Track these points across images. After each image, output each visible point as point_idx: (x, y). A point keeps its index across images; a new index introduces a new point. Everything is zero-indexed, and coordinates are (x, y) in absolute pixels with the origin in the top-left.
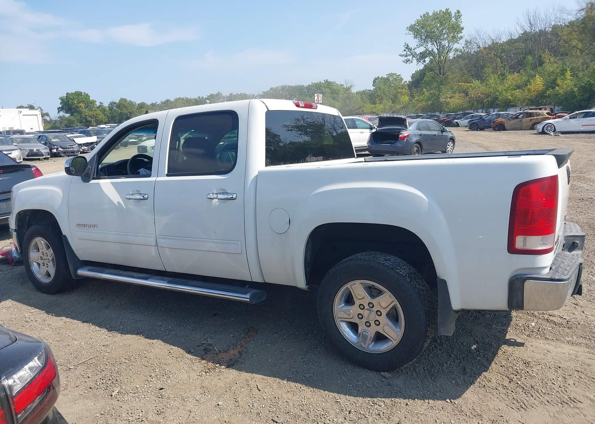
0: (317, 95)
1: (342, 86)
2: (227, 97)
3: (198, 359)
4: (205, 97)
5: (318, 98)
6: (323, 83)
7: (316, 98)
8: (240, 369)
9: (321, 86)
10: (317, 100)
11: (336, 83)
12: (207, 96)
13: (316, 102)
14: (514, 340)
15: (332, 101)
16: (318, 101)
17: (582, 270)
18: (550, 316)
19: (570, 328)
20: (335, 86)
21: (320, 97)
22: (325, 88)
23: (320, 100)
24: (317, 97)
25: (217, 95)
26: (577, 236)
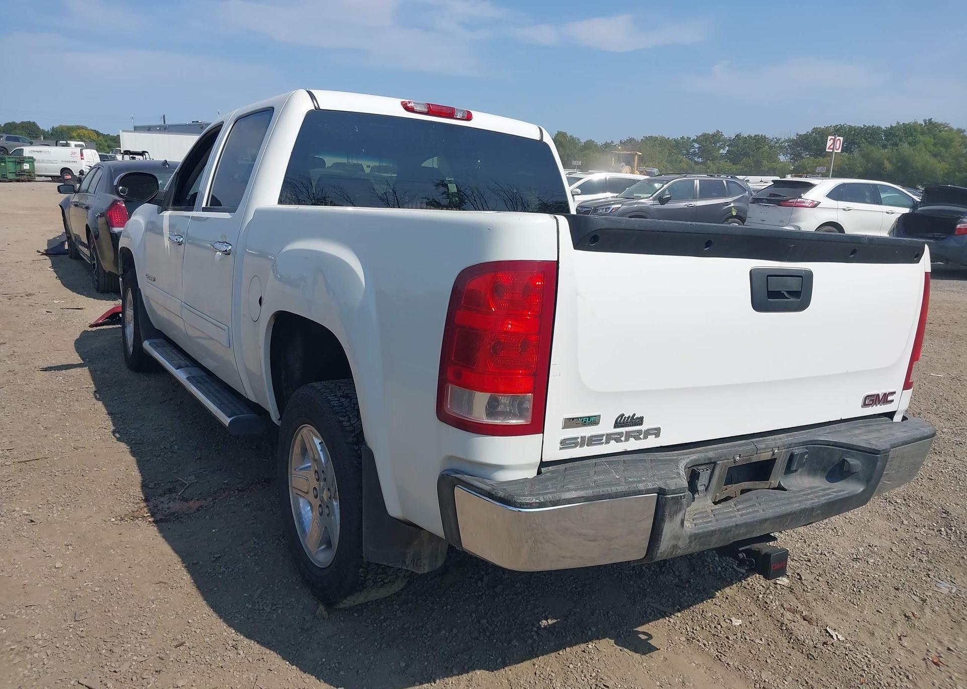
0: (833, 137)
1: (961, 132)
2: (730, 140)
3: (141, 499)
4: (693, 137)
5: (834, 143)
6: (921, 125)
7: (829, 143)
9: (915, 130)
10: (832, 147)
11: (948, 127)
12: (697, 136)
13: (827, 150)
15: (928, 159)
16: (833, 149)
18: (805, 620)
20: (946, 131)
21: (839, 141)
22: (923, 133)
23: (837, 148)
24: (832, 141)
25: (714, 136)
26: (855, 448)
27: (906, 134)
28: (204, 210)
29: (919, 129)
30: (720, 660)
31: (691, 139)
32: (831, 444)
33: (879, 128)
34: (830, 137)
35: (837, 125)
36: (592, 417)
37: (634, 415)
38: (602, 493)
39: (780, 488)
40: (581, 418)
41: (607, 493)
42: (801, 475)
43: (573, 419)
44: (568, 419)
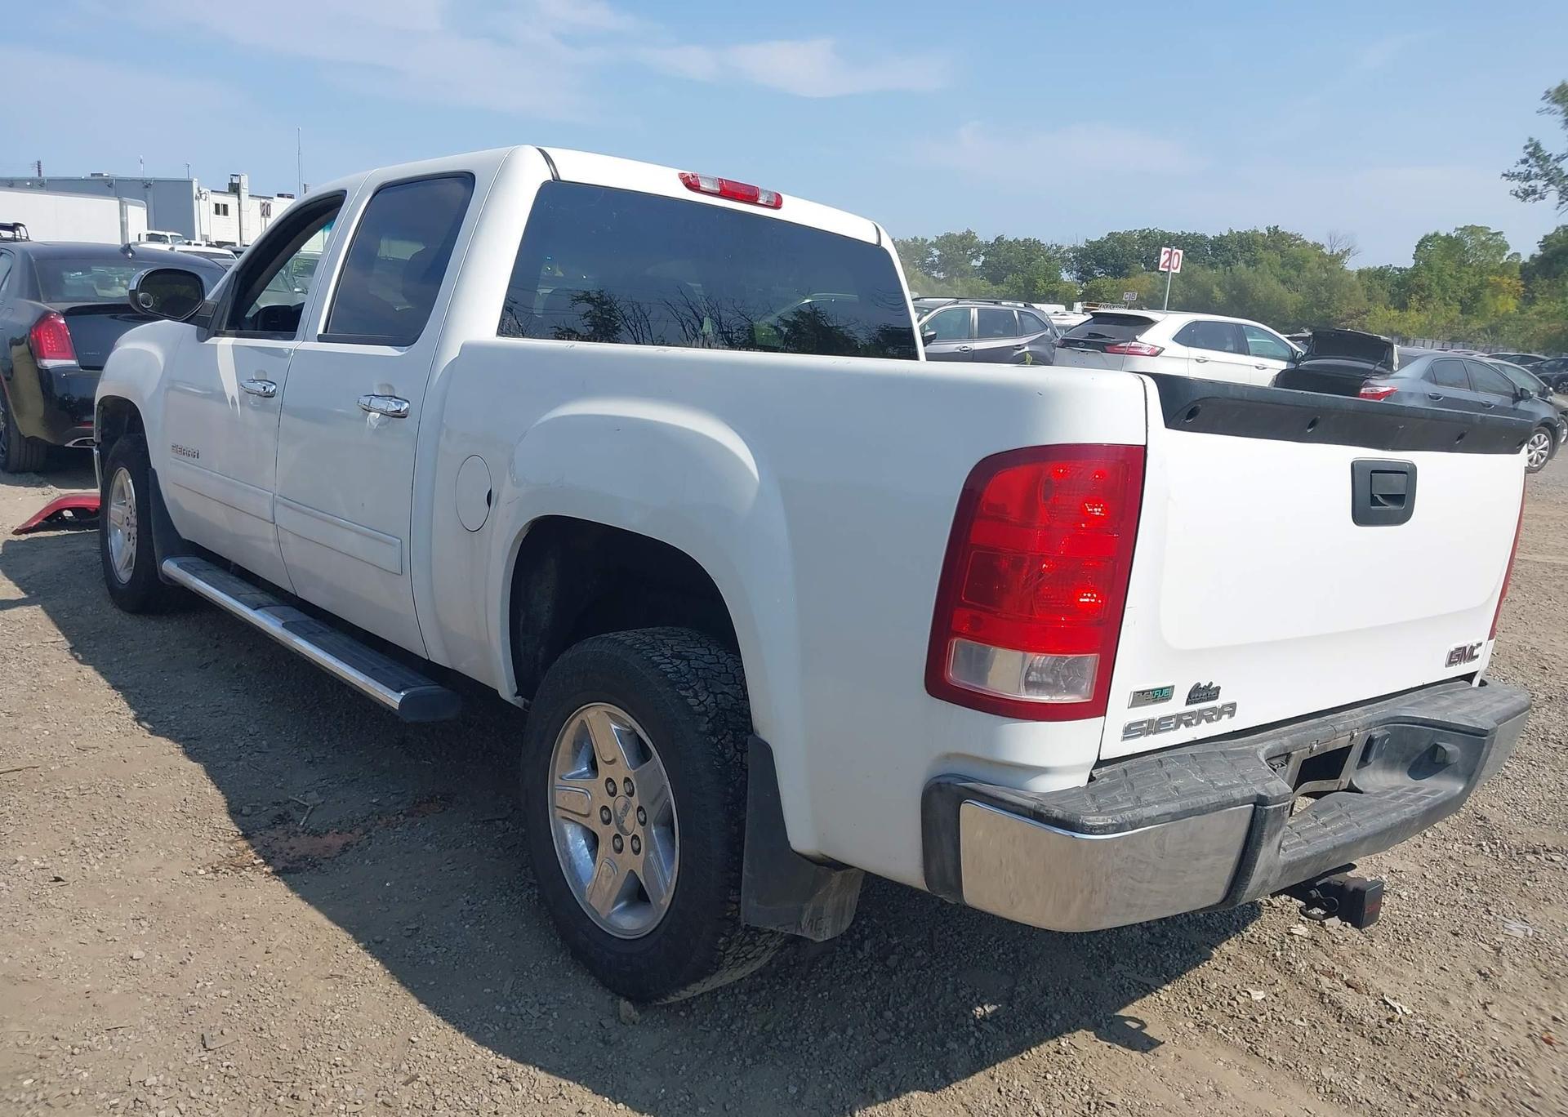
0: (1169, 250)
1: (1318, 249)
2: (987, 245)
3: (236, 834)
4: (932, 239)
5: (1170, 259)
6: (1263, 235)
7: (1164, 258)
8: (293, 887)
9: (1255, 243)
10: (1167, 264)
11: (1300, 239)
12: (938, 237)
13: (1161, 269)
14: (1134, 1025)
15: (1275, 287)
16: (1169, 267)
17: (1264, 822)
18: (1349, 986)
19: (1377, 1041)
20: (1298, 246)
21: (1177, 256)
22: (1266, 247)
23: (1175, 266)
24: (1167, 255)
25: (963, 237)
26: (1452, 727)
27: (1241, 247)
28: (321, 339)
29: (1260, 239)
30: (1256, 1053)
31: (928, 243)
32: (1419, 722)
33: (1204, 237)
34: (1164, 249)
35: (1144, 230)
36: (1165, 688)
37: (1211, 684)
38: (1191, 807)
39: (1352, 789)
40: (1152, 691)
41: (1198, 806)
42: (1374, 768)
43: (1143, 692)
44: (1138, 692)
